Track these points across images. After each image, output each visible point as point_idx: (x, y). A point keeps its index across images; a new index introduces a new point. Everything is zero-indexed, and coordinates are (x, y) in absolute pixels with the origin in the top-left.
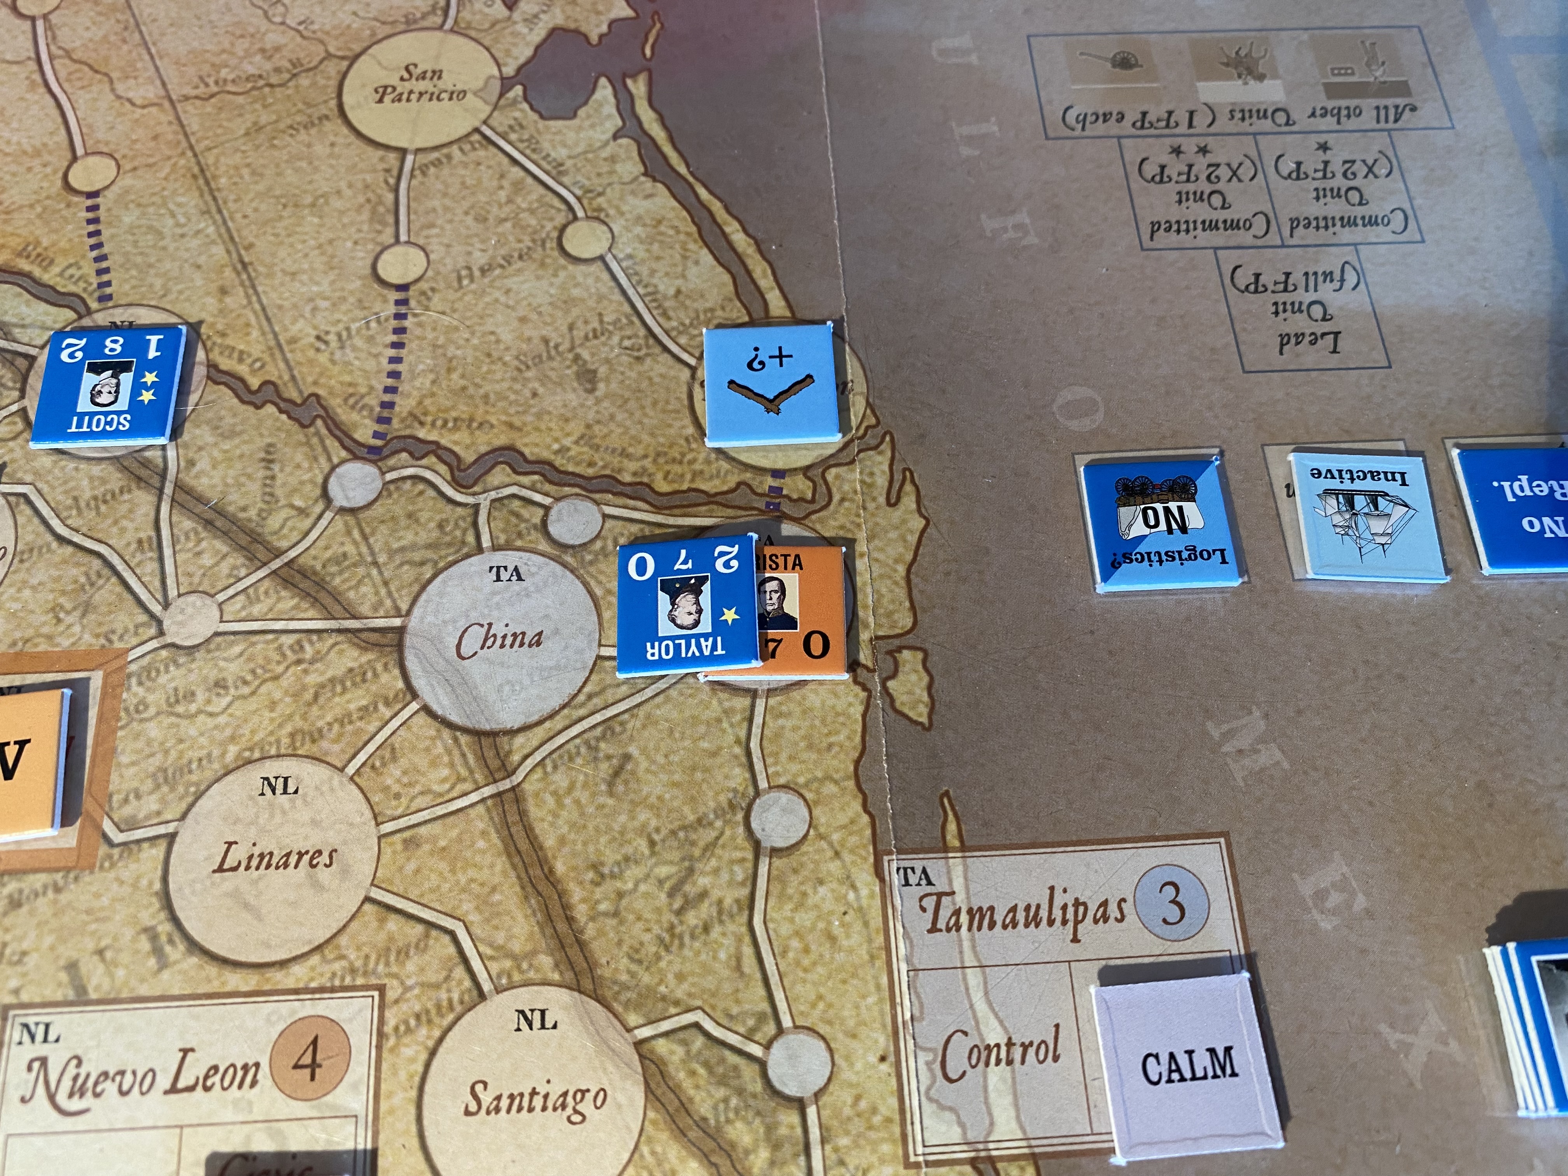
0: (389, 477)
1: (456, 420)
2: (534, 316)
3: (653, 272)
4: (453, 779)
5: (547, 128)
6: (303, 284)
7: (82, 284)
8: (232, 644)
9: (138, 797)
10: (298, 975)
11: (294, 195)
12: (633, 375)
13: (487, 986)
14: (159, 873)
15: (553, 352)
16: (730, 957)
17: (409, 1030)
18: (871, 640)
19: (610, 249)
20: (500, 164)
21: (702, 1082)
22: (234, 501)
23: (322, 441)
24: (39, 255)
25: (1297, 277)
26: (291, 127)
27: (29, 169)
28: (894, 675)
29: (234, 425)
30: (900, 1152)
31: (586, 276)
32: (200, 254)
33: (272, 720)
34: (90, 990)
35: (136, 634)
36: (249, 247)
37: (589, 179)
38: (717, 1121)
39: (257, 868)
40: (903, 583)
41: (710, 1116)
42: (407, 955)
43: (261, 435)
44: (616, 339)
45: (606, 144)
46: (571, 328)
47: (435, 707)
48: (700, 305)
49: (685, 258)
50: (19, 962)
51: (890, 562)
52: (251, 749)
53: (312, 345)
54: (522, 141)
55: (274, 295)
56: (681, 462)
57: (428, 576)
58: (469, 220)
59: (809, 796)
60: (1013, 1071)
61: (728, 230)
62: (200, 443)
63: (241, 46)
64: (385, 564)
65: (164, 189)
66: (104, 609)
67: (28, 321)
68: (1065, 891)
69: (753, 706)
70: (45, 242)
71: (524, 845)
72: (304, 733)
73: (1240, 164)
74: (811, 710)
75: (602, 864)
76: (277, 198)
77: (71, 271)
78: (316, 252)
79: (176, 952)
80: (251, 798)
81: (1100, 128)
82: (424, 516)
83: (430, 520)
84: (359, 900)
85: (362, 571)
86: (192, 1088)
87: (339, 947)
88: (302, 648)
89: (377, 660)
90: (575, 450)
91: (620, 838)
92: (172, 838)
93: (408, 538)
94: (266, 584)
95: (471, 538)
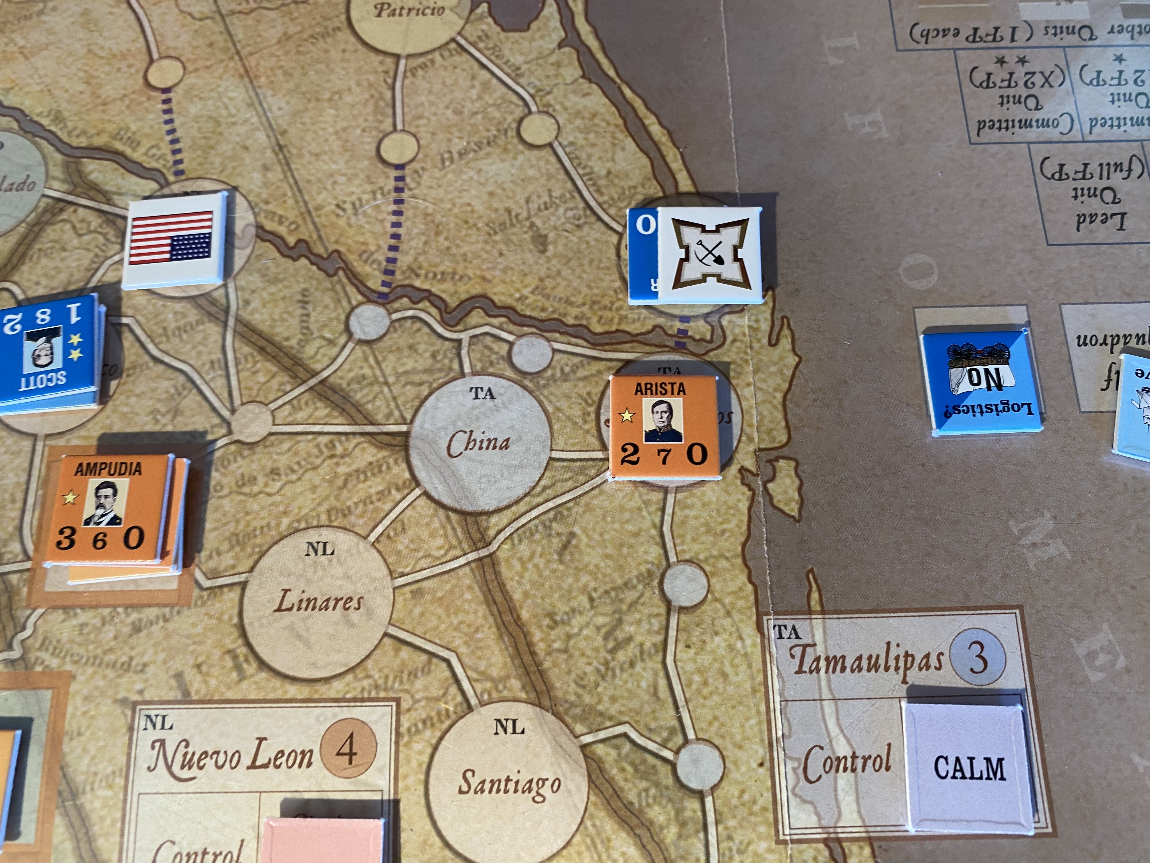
0: (395, 316)
1: (443, 273)
2: (500, 192)
3: (590, 156)
4: (447, 547)
5: (507, 38)
6: (326, 163)
7: (162, 162)
8: (282, 442)
9: (219, 554)
10: (337, 688)
11: (316, 92)
12: (575, 239)
13: (473, 701)
14: (236, 610)
15: (514, 221)
16: (649, 686)
17: (418, 731)
18: (755, 452)
19: (556, 137)
20: (472, 68)
21: (629, 777)
22: (280, 331)
23: (344, 288)
24: (129, 138)
25: (1093, 168)
26: (312, 37)
27: (119, 70)
28: (772, 479)
29: (278, 274)
30: (773, 832)
31: (539, 159)
32: (248, 138)
33: (313, 499)
34: (193, 693)
35: (212, 432)
36: (284, 133)
37: (540, 80)
38: (640, 805)
39: (306, 609)
40: (780, 407)
41: (635, 801)
42: (416, 677)
43: (298, 282)
44: (561, 210)
45: (552, 52)
46: (528, 201)
47: (433, 493)
48: (626, 184)
49: (614, 145)
50: (142, 671)
51: (771, 390)
52: (299, 521)
53: (333, 212)
54: (488, 49)
55: (303, 171)
56: (610, 309)
57: (425, 393)
58: (449, 113)
59: (707, 568)
60: (856, 777)
61: (647, 122)
62: (253, 287)
64: (394, 384)
65: (219, 86)
66: (188, 413)
67: (123, 191)
68: (898, 645)
69: (665, 499)
70: (133, 127)
72: (337, 511)
73: (1052, 72)
74: (710, 503)
75: (555, 613)
76: (304, 93)
77: (154, 151)
78: (334, 137)
79: (251, 668)
80: (300, 557)
81: (939, 42)
82: (421, 348)
83: (426, 350)
84: (379, 636)
85: (376, 388)
86: (265, 766)
87: (366, 669)
88: (334, 446)
89: (389, 456)
90: (531, 298)
91: (568, 595)
92: (244, 585)
93: (410, 364)
94: (306, 397)
95: (456, 365)
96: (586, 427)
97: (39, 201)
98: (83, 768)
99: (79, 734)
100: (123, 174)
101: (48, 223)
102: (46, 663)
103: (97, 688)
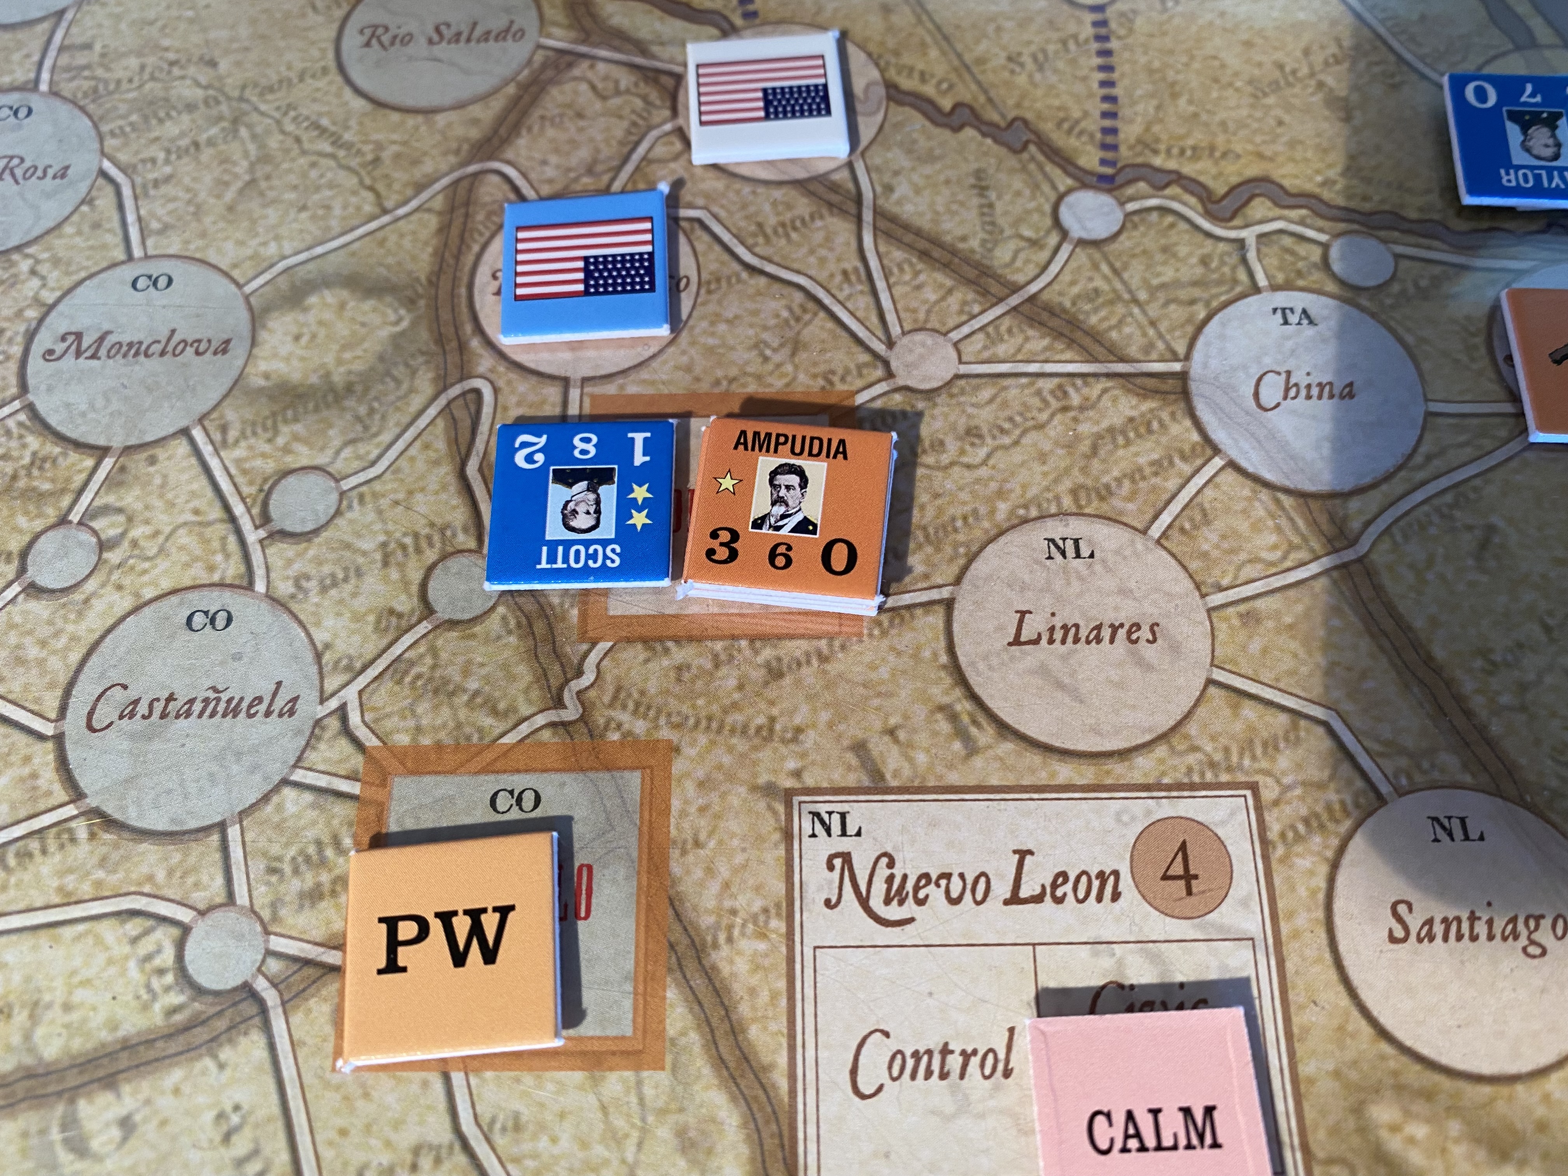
0: (1131, 207)
1: (1194, 148)
2: (1260, 41)
4: (1285, 547)
7: (721, 2)
8: (977, 388)
10: (1144, 768)
12: (1393, 102)
13: (1385, 789)
14: (942, 644)
15: (1291, 78)
17: (1299, 838)
22: (950, 229)
29: (931, 149)
33: (1045, 474)
34: (888, 776)
35: (860, 375)
39: (1063, 642)
42: (1276, 748)
43: (966, 160)
44: (1363, 63)
46: (1306, 53)
47: (1244, 464)
48: (1453, 32)
50: (795, 740)
52: (1026, 507)
53: (1004, 67)
55: (946, 13)
57: (1202, 315)
62: (895, 167)
64: (1147, 302)
66: (817, 347)
67: (663, 39)
71: (1388, 624)
72: (1088, 491)
75: (1491, 650)
79: (985, 735)
80: (1038, 560)
82: (1181, 251)
83: (1190, 254)
84: (1200, 683)
85: (1121, 310)
86: (1038, 899)
87: (1187, 737)
88: (1065, 393)
89: (1160, 408)
90: (1343, 182)
91: (1505, 620)
92: (949, 604)
93: (1168, 274)
94: (1006, 322)
95: (1242, 276)
96: (1475, 366)
97: (533, 54)
98: (711, 904)
99: (697, 844)
100: (661, 19)
101: (552, 82)
102: (626, 726)
103: (720, 767)
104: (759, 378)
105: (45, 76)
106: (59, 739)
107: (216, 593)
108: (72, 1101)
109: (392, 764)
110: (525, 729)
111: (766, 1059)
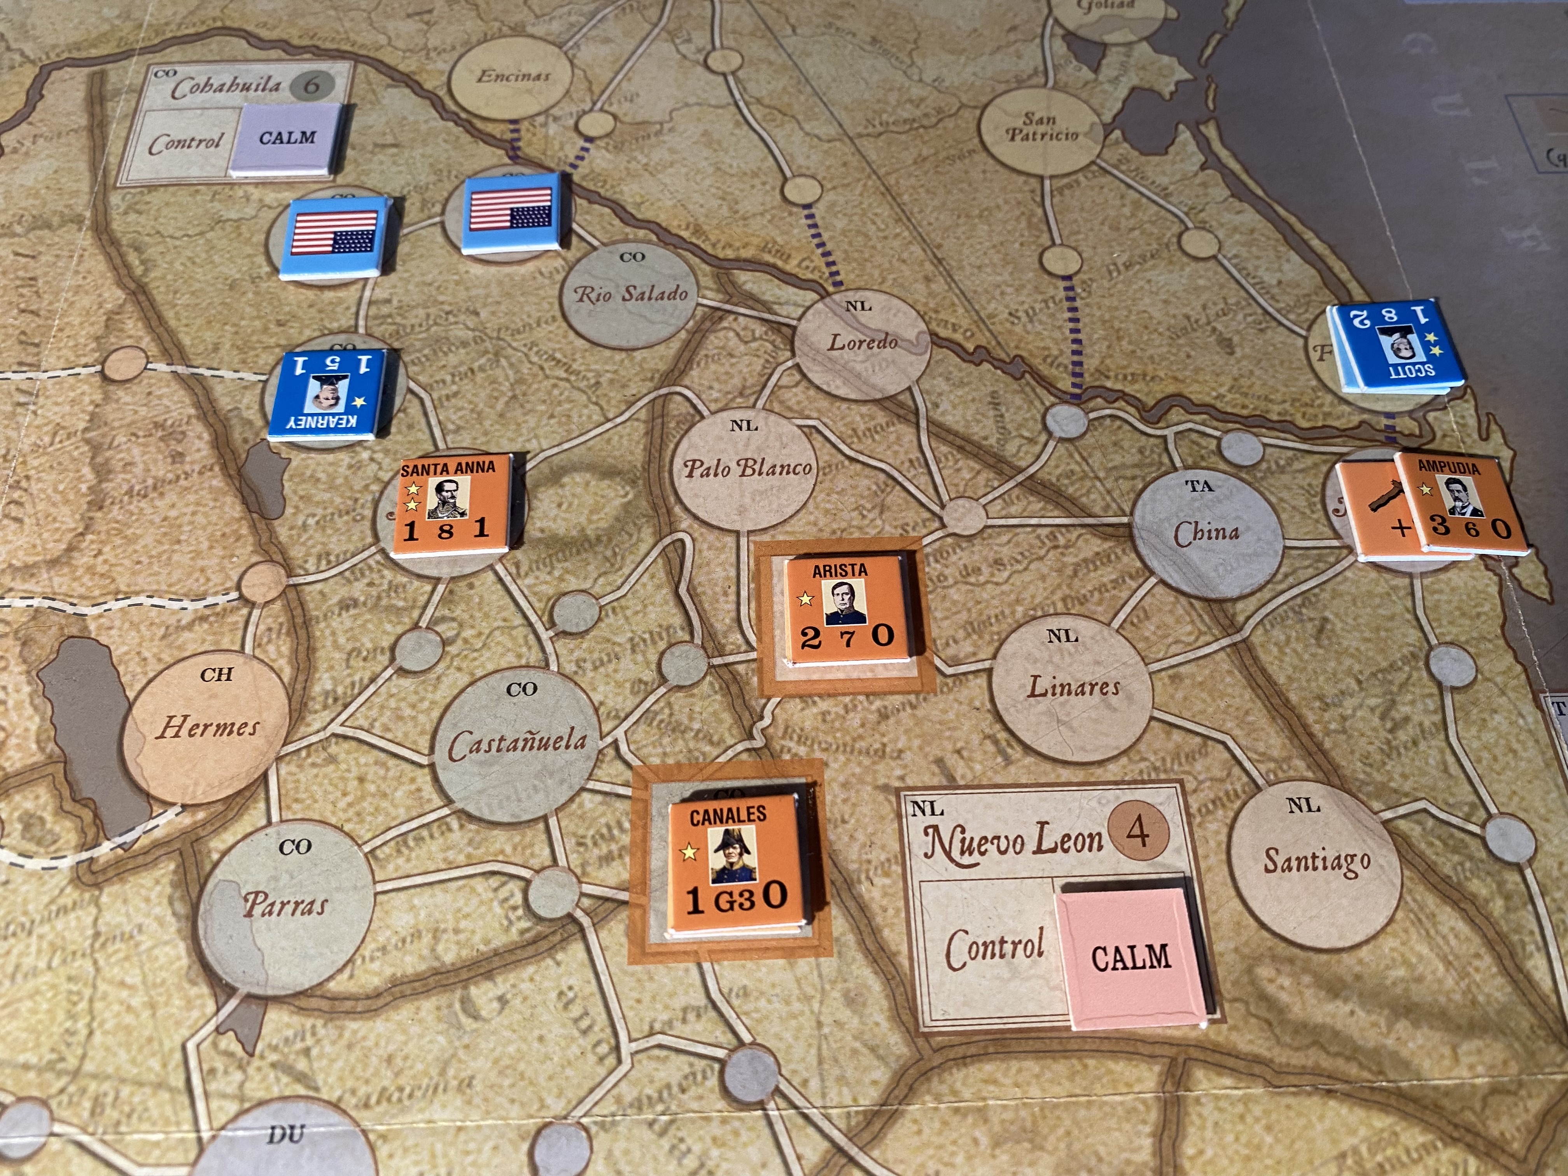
0: (1093, 415)
1: (1133, 374)
2: (1174, 300)
3: (1257, 268)
4: (1196, 633)
5: (1148, 162)
6: (989, 274)
7: (817, 273)
8: (999, 535)
9: (956, 642)
10: (1113, 771)
11: (964, 208)
12: (1261, 342)
13: (1260, 781)
14: (987, 697)
15: (1195, 326)
16: (1438, 764)
17: (1209, 812)
19: (1219, 251)
20: (1118, 188)
21: (1440, 851)
22: (977, 431)
23: (1034, 390)
24: (778, 251)
26: (948, 158)
27: (753, 187)
28: (1518, 564)
29: (962, 378)
31: (1206, 270)
32: (902, 252)
33: (1045, 588)
34: (958, 779)
35: (924, 526)
36: (939, 246)
37: (1190, 199)
38: (1458, 878)
39: (1061, 695)
41: (1453, 875)
42: (1194, 759)
43: (985, 385)
44: (1240, 317)
45: (1196, 173)
46: (1204, 307)
47: (1169, 581)
48: (1299, 292)
49: (1279, 257)
50: (898, 758)
52: (1034, 609)
53: (1007, 320)
54: (1132, 171)
55: (967, 283)
56: (1312, 406)
57: (1140, 487)
58: (1106, 229)
59: (1472, 650)
61: (1307, 238)
62: (939, 391)
63: (893, 98)
64: (1105, 478)
65: (861, 203)
66: (896, 508)
67: (782, 299)
69: (1412, 585)
70: (780, 241)
71: (1261, 680)
72: (1073, 599)
74: (1458, 588)
75: (1325, 696)
76: (951, 210)
77: (806, 264)
78: (993, 251)
79: (1016, 753)
80: (1044, 643)
82: (1126, 444)
83: (1132, 446)
84: (1146, 719)
85: (1088, 483)
86: (1053, 850)
87: (1140, 752)
88: (1055, 537)
89: (1116, 547)
90: (1229, 397)
91: (1334, 677)
92: (989, 672)
93: (1117, 460)
94: (1016, 491)
95: (1166, 460)
96: (1315, 517)
97: (695, 309)
98: (854, 857)
99: (844, 821)
100: (779, 285)
101: (710, 330)
102: (794, 750)
103: (853, 775)
104: (860, 528)
105: (361, 323)
106: (432, 766)
107: (524, 672)
108: (465, 988)
109: (650, 776)
110: (730, 753)
111: (894, 948)
